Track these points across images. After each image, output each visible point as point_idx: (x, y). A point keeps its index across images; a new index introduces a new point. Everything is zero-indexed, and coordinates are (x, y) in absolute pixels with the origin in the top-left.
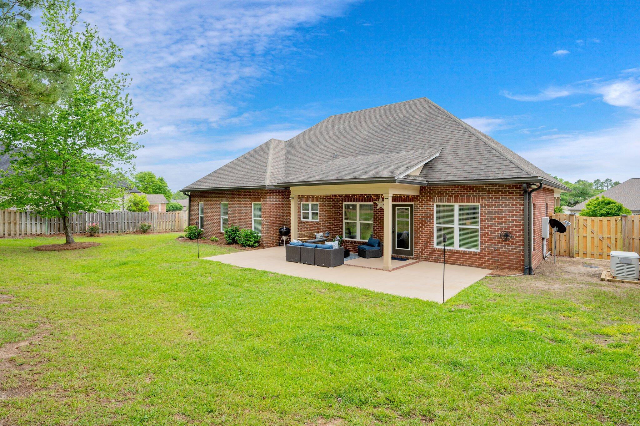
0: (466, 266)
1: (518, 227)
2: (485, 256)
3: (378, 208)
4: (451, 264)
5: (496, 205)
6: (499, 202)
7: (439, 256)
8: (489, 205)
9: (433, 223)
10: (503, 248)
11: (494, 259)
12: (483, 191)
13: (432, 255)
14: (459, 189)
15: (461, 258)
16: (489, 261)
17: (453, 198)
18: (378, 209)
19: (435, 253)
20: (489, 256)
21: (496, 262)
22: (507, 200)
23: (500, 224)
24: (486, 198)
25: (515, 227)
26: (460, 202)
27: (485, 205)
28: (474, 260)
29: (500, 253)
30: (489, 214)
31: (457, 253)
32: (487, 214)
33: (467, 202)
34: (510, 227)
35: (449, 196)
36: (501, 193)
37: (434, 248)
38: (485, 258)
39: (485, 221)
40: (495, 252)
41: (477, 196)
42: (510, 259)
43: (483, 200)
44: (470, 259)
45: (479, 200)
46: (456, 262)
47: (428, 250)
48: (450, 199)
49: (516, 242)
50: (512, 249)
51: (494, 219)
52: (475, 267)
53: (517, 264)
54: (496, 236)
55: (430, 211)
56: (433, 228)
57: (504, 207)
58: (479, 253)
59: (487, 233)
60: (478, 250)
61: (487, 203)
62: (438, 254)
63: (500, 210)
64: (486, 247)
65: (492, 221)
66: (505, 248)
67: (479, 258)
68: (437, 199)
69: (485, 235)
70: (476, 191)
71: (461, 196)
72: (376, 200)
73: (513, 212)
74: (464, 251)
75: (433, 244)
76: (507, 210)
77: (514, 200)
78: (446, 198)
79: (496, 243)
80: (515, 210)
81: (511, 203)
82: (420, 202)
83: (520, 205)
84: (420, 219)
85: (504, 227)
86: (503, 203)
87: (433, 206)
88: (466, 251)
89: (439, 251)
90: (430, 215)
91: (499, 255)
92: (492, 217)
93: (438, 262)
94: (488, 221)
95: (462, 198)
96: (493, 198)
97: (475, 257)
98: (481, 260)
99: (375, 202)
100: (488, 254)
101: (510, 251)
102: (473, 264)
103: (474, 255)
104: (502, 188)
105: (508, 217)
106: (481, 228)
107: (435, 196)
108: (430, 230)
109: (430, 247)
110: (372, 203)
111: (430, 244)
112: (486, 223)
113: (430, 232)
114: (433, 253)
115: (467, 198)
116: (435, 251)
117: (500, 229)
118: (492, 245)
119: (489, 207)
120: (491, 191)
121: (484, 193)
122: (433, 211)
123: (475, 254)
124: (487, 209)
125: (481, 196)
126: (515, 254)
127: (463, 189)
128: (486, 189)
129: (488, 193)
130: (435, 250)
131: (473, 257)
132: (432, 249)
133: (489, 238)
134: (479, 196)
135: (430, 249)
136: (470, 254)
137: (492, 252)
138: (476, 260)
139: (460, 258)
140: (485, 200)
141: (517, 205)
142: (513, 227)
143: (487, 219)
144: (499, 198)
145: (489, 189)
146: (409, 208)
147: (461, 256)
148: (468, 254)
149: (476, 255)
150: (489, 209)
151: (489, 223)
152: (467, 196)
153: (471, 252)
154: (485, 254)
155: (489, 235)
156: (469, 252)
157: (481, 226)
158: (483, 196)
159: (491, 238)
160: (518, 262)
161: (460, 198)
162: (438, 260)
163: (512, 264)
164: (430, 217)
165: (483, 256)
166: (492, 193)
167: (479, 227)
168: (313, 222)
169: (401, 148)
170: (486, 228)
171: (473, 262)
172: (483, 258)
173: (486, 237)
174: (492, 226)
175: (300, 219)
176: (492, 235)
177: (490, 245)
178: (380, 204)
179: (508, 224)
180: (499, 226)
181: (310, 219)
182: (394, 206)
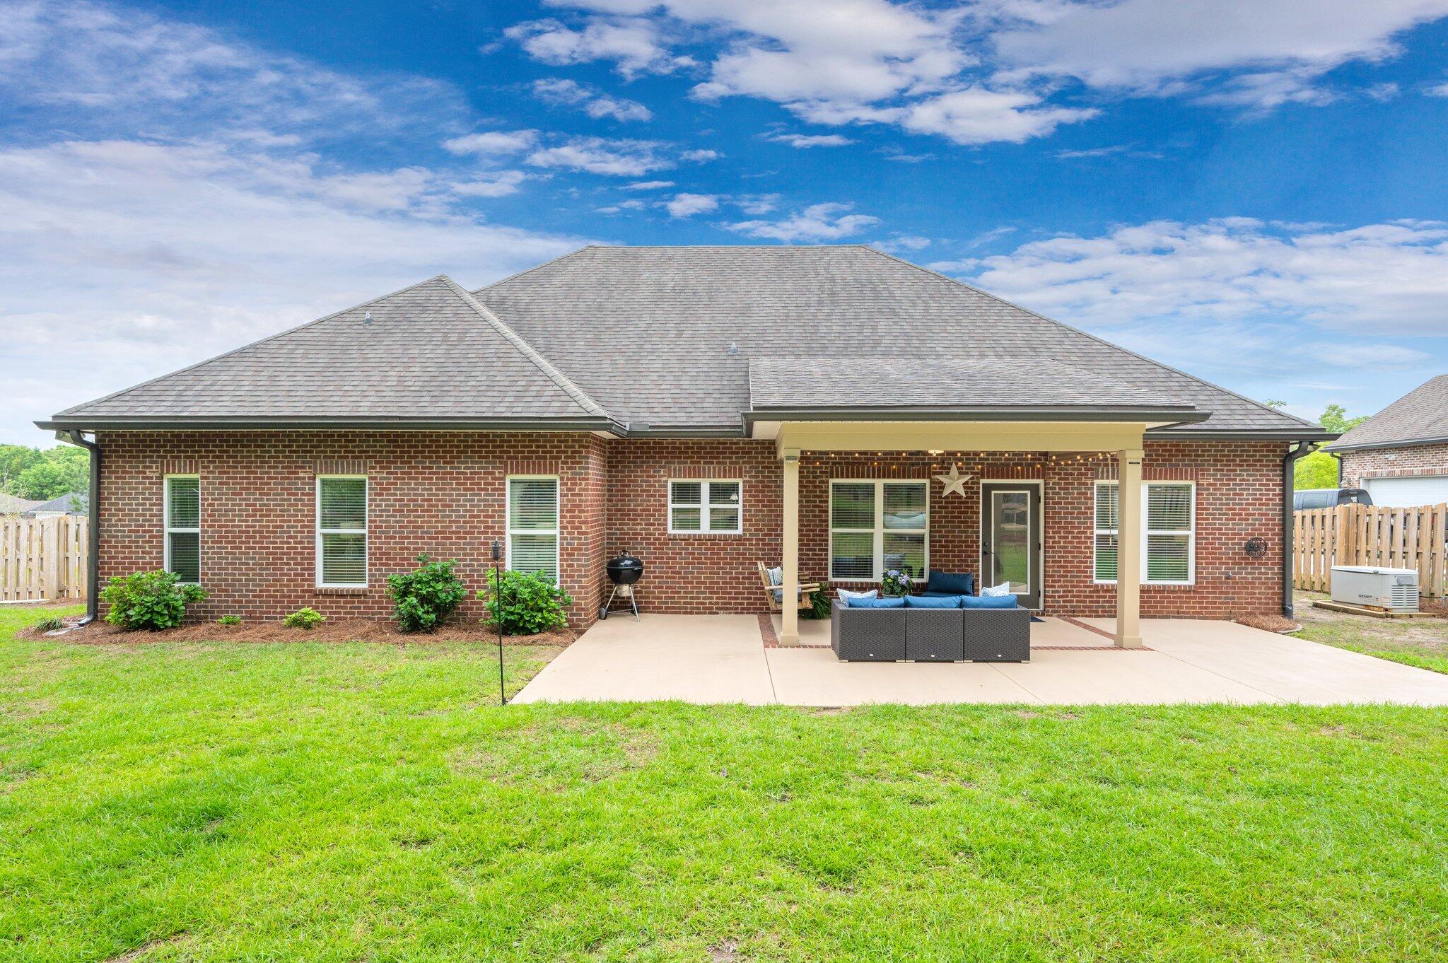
0: (1168, 617)
1: (1270, 530)
2: (1207, 593)
3: (946, 492)
5: (1229, 485)
6: (1235, 480)
7: (1108, 602)
8: (1216, 485)
9: (1092, 528)
10: (1241, 573)
11: (1226, 598)
12: (1204, 456)
13: (1090, 602)
14: (1154, 450)
15: (1158, 602)
16: (1215, 603)
18: (947, 497)
19: (1097, 597)
20: (1215, 593)
21: (1228, 603)
22: (1250, 475)
23: (1238, 524)
24: (1209, 470)
25: (1266, 529)
26: (1150, 479)
27: (1207, 485)
28: (1185, 602)
29: (1237, 583)
30: (1215, 504)
31: (1148, 591)
32: (1211, 504)
33: (1171, 479)
34: (1256, 529)
36: (1241, 461)
37: (1097, 585)
38: (1208, 598)
39: (1208, 519)
40: (1228, 583)
41: (1191, 465)
42: (1255, 594)
43: (1203, 475)
44: (1176, 602)
45: (1197, 475)
47: (1081, 591)
49: (1266, 559)
50: (1259, 573)
51: (1225, 514)
52: (1186, 618)
53: (1268, 604)
54: (1230, 549)
55: (1085, 498)
56: (1091, 538)
57: (1245, 490)
58: (1193, 587)
59: (1211, 544)
60: (1191, 581)
61: (1212, 481)
62: (1105, 597)
63: (1238, 494)
64: (1210, 573)
65: (1221, 519)
66: (1246, 573)
67: (1195, 598)
68: (1103, 472)
69: (1207, 549)
70: (1190, 456)
71: (1157, 465)
72: (941, 473)
73: (1261, 499)
74: (1164, 586)
75: (1092, 577)
76: (1251, 495)
77: (1264, 475)
79: (1228, 563)
80: (1265, 495)
81: (1257, 480)
82: (1060, 479)
83: (1273, 485)
84: (1060, 518)
85: (1245, 529)
86: (1244, 480)
87: (1092, 489)
88: (1169, 586)
90: (1085, 508)
91: (1234, 588)
92: (1221, 509)
93: (1104, 616)
94: (1213, 519)
95: (1161, 471)
96: (1223, 470)
97: (1187, 598)
98: (1199, 603)
99: (937, 477)
100: (1213, 588)
101: (1256, 578)
102: (1183, 612)
103: (1185, 592)
104: (1241, 451)
105: (1253, 509)
106: (1197, 534)
108: (1086, 543)
109: (1086, 582)
110: (927, 481)
111: (1085, 577)
112: (1210, 524)
113: (1085, 548)
114: (1092, 597)
115: (1171, 471)
116: (1098, 591)
117: (1238, 534)
118: (1221, 568)
119: (1215, 489)
120: (1221, 456)
121: (1207, 460)
122: (1092, 498)
123: (1187, 590)
124: (1211, 494)
125: (1200, 465)
126: (1265, 583)
127: (1163, 451)
128: (1210, 451)
129: (1214, 461)
130: (1097, 589)
131: (1182, 597)
132: (1091, 587)
133: (1215, 553)
134: (1196, 465)
135: (1085, 586)
136: (1177, 592)
137: (1221, 583)
138: (1189, 603)
139: (1155, 602)
140: (1208, 475)
141: (1268, 485)
142: (1261, 529)
143: (1211, 514)
144: (1236, 470)
145: (1215, 451)
146: (1028, 492)
147: (1156, 597)
148: (1173, 592)
149: (1189, 592)
150: (1216, 494)
151: (1215, 524)
152: (1171, 465)
153: (1180, 586)
154: (1207, 588)
155: (1216, 549)
156: (1175, 586)
157: (1196, 529)
158: (1204, 465)
159: (1220, 553)
160: (1270, 599)
161: (1155, 470)
162: (1106, 612)
163: (1260, 603)
164: (1086, 513)
165: (1202, 593)
166: (1222, 461)
167: (1192, 533)
168: (720, 538)
169: (932, 349)
170: (1211, 534)
171: (1182, 607)
172: (1203, 598)
173: (1211, 553)
174: (1221, 529)
175: (665, 529)
176: (1221, 548)
177: (1217, 568)
178: (955, 484)
179: (1251, 524)
180: (1234, 529)
181: (705, 529)
182: (988, 488)
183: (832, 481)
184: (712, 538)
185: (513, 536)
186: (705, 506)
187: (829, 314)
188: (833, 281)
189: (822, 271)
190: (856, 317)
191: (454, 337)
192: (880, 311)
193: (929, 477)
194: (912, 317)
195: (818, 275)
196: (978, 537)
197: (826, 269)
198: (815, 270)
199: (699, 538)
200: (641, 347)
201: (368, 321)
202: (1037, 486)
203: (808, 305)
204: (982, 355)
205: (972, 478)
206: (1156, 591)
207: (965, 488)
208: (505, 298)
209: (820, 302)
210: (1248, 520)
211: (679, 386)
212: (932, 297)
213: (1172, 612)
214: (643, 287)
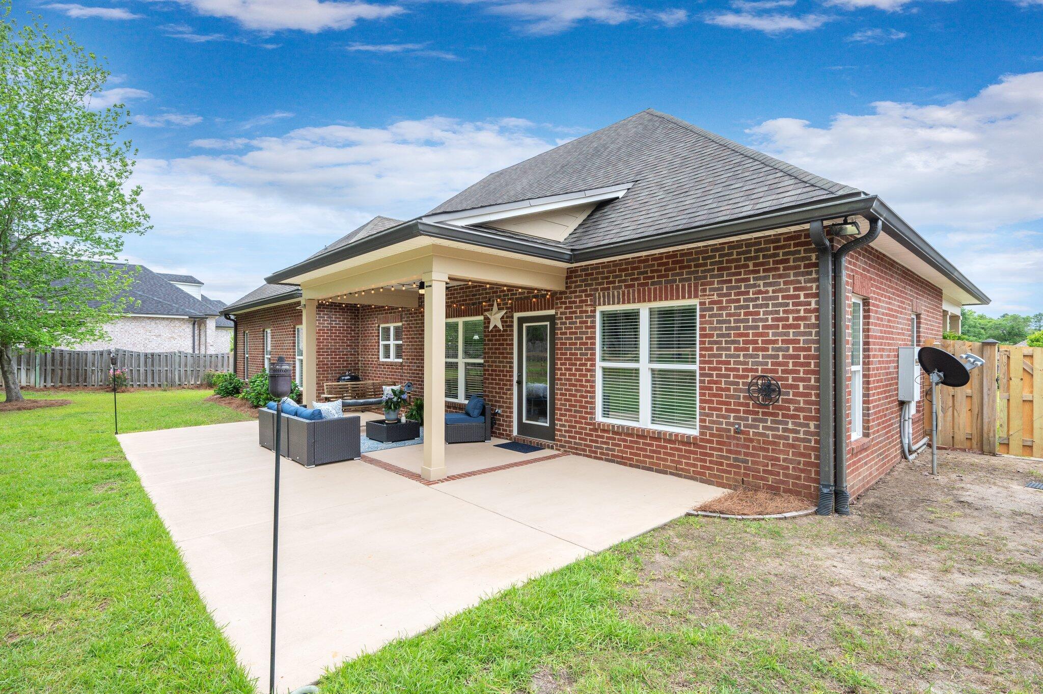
0: (665, 473)
1: (802, 365)
2: (711, 449)
3: (491, 327)
4: (631, 466)
5: (738, 301)
6: (748, 293)
7: (605, 443)
8: (720, 302)
9: (594, 360)
10: (757, 427)
11: (736, 460)
12: (706, 265)
13: (591, 441)
14: (649, 266)
15: (654, 452)
16: (721, 464)
18: (492, 331)
19: (597, 436)
20: (721, 450)
21: (739, 467)
22: (770, 284)
23: (751, 356)
24: (713, 283)
25: (795, 364)
26: (650, 301)
27: (710, 303)
28: (684, 457)
29: (751, 440)
30: (721, 329)
31: (643, 437)
32: (715, 329)
33: (667, 299)
34: (779, 364)
35: (626, 286)
36: (755, 265)
37: (594, 424)
38: (712, 455)
39: (711, 349)
40: (738, 439)
41: (690, 279)
42: (778, 459)
43: (704, 290)
44: (674, 455)
45: (696, 291)
46: (641, 462)
47: (583, 428)
48: (629, 293)
49: (796, 409)
50: (785, 430)
51: (733, 342)
52: (686, 477)
53: (799, 478)
54: (740, 390)
55: (587, 327)
56: (594, 371)
57: (761, 306)
58: (695, 438)
59: (716, 382)
60: (695, 432)
61: (715, 298)
62: (602, 437)
63: (751, 314)
64: (714, 422)
65: (729, 349)
66: (764, 428)
67: (695, 453)
68: (600, 298)
69: (712, 389)
70: (690, 267)
71: (653, 284)
72: (488, 310)
73: (787, 319)
74: (659, 433)
75: (593, 413)
76: (771, 313)
77: (792, 282)
78: (619, 293)
79: (738, 411)
80: (792, 312)
81: (780, 291)
82: (566, 308)
83: (806, 296)
84: (567, 349)
85: (761, 364)
86: (760, 292)
87: (594, 317)
88: (665, 433)
89: (604, 431)
90: (586, 338)
91: (748, 447)
92: (729, 335)
93: (601, 459)
94: (718, 349)
95: (655, 289)
96: (730, 281)
97: (686, 451)
98: (701, 460)
99: (486, 313)
100: (718, 443)
101: (780, 437)
102: (682, 470)
103: (683, 443)
104: (756, 251)
105: (774, 334)
106: (701, 369)
107: (597, 290)
108: (588, 375)
109: (587, 418)
110: (481, 317)
111: (587, 413)
112: (714, 356)
113: (587, 381)
114: (592, 435)
115: (666, 288)
116: (596, 430)
117: (751, 370)
118: (728, 417)
119: (720, 309)
121: (709, 271)
122: (594, 327)
123: (687, 441)
124: (716, 315)
125: (700, 278)
126: (793, 446)
127: (659, 265)
128: (714, 257)
129: (719, 269)
130: (596, 427)
131: (680, 450)
132: (591, 424)
133: (721, 396)
134: (695, 279)
135: (587, 423)
136: (674, 442)
137: (728, 437)
138: (689, 458)
139: (651, 451)
140: (711, 290)
141: (798, 297)
142: (787, 364)
143: (716, 342)
144: (748, 280)
145: (720, 256)
146: (548, 324)
148: (670, 441)
149: (689, 444)
150: (721, 315)
151: (721, 356)
152: (667, 282)
154: (711, 442)
155: (721, 389)
157: (701, 362)
158: (705, 277)
159: (727, 396)
160: (802, 471)
161: (649, 290)
162: (604, 454)
163: (785, 475)
165: (705, 448)
166: (729, 268)
167: (697, 368)
170: (715, 369)
171: (681, 463)
172: (706, 454)
173: (715, 395)
174: (729, 363)
176: (728, 390)
177: (724, 417)
178: (496, 318)
179: (771, 357)
180: (746, 363)
181: (392, 358)
182: (521, 321)
186: (392, 342)
193: (482, 314)
196: (511, 367)
199: (390, 365)
205: (506, 313)
206: (652, 438)
207: (502, 322)
210: (767, 349)
213: (669, 467)
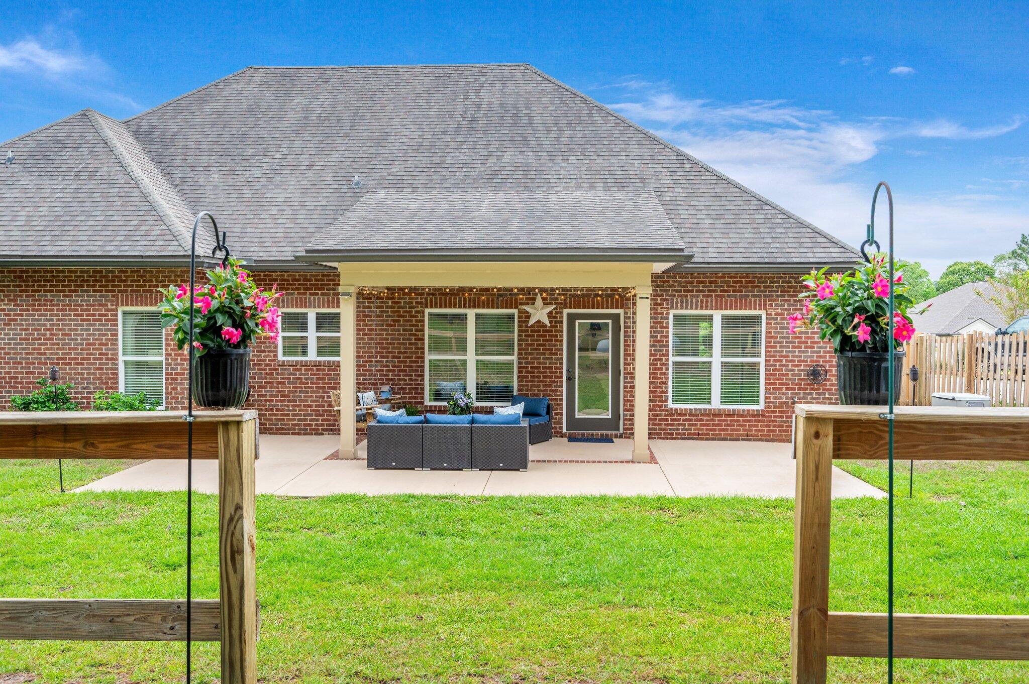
0: (738, 440)
2: (775, 417)
3: (532, 322)
4: (707, 439)
7: (681, 425)
8: (783, 314)
9: (667, 355)
10: (806, 398)
12: (772, 287)
13: (666, 425)
14: (725, 282)
15: (729, 425)
16: (782, 426)
17: (712, 301)
18: (532, 326)
19: (672, 420)
20: (782, 417)
23: (804, 352)
24: (777, 301)
26: (721, 309)
27: (776, 314)
28: (754, 426)
30: (783, 333)
31: (719, 415)
32: (779, 333)
33: (741, 309)
34: (821, 357)
35: (704, 296)
37: (671, 409)
38: (775, 421)
39: (776, 347)
41: (760, 296)
43: (771, 305)
44: (745, 426)
45: (765, 304)
46: (716, 435)
47: (656, 415)
48: (707, 301)
49: (830, 385)
50: (824, 398)
51: (792, 342)
52: (754, 440)
54: (796, 375)
55: (661, 327)
56: (667, 364)
58: (763, 411)
59: (779, 370)
60: (761, 406)
61: (779, 311)
62: (679, 420)
64: (777, 398)
65: (788, 347)
66: (811, 398)
67: (762, 421)
68: (677, 303)
69: (775, 375)
70: (760, 287)
71: (729, 296)
72: (527, 304)
74: (734, 410)
75: (667, 401)
78: (697, 301)
79: (794, 389)
85: (810, 357)
87: (668, 318)
88: (739, 410)
89: (681, 415)
90: (661, 337)
92: (788, 337)
93: (677, 438)
94: (780, 347)
95: (731, 301)
96: (790, 301)
97: (755, 421)
98: (767, 426)
99: (524, 307)
100: (780, 412)
102: (752, 435)
103: (753, 416)
106: (766, 361)
107: (674, 296)
108: (662, 369)
109: (661, 406)
110: (514, 311)
111: (660, 401)
112: (778, 352)
113: (661, 374)
114: (667, 420)
115: (741, 301)
116: (672, 415)
117: (804, 361)
118: (787, 394)
119: (782, 319)
120: (788, 287)
121: (775, 291)
122: (667, 327)
123: (756, 414)
124: (779, 323)
125: (768, 296)
127: (734, 282)
128: (778, 282)
129: (782, 291)
130: (671, 412)
131: (751, 421)
132: (666, 410)
133: (782, 379)
134: (764, 296)
135: (660, 410)
136: (746, 416)
137: (787, 407)
138: (757, 426)
139: (725, 425)
140: (776, 305)
142: (825, 357)
143: (779, 342)
145: (783, 282)
146: (610, 321)
147: (727, 421)
148: (742, 416)
149: (758, 415)
150: (783, 323)
151: (782, 352)
152: (741, 296)
153: (748, 410)
154: (775, 412)
155: (783, 375)
156: (744, 410)
157: (766, 356)
158: (772, 296)
159: (787, 379)
161: (726, 301)
162: (679, 434)
164: (662, 341)
165: (770, 417)
166: (789, 292)
167: (762, 360)
168: (325, 364)
169: (547, 181)
170: (778, 361)
171: (750, 431)
172: (771, 421)
173: (778, 379)
174: (788, 356)
175: (276, 356)
176: (788, 375)
177: (784, 394)
178: (540, 313)
179: (816, 352)
180: (800, 357)
181: (312, 355)
182: (572, 318)
183: (428, 311)
184: (318, 365)
185: (126, 362)
186: (312, 334)
187: (462, 143)
188: (479, 106)
189: (472, 95)
190: (486, 147)
191: (84, 176)
192: (512, 140)
193: (516, 307)
194: (540, 146)
195: (466, 98)
196: (561, 364)
197: (477, 92)
198: (466, 93)
199: (305, 364)
200: (270, 180)
201: (10, 160)
202: (619, 315)
203: (444, 133)
204: (592, 187)
205: (556, 308)
206: (727, 415)
207: (549, 317)
208: (155, 127)
209: (457, 130)
210: (813, 347)
211: (294, 220)
212: (569, 124)
213: (741, 435)
214: (291, 115)
